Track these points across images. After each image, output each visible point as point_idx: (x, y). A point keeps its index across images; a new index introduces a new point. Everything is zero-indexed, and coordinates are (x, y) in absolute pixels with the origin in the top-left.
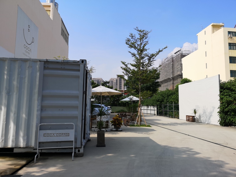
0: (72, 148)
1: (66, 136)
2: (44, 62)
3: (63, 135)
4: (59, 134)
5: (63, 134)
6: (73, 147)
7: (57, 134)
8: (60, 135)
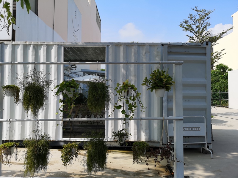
0: (205, 144)
1: (197, 130)
2: (168, 46)
3: (193, 130)
4: (189, 128)
5: (193, 128)
6: (206, 142)
7: (188, 128)
8: (191, 129)
